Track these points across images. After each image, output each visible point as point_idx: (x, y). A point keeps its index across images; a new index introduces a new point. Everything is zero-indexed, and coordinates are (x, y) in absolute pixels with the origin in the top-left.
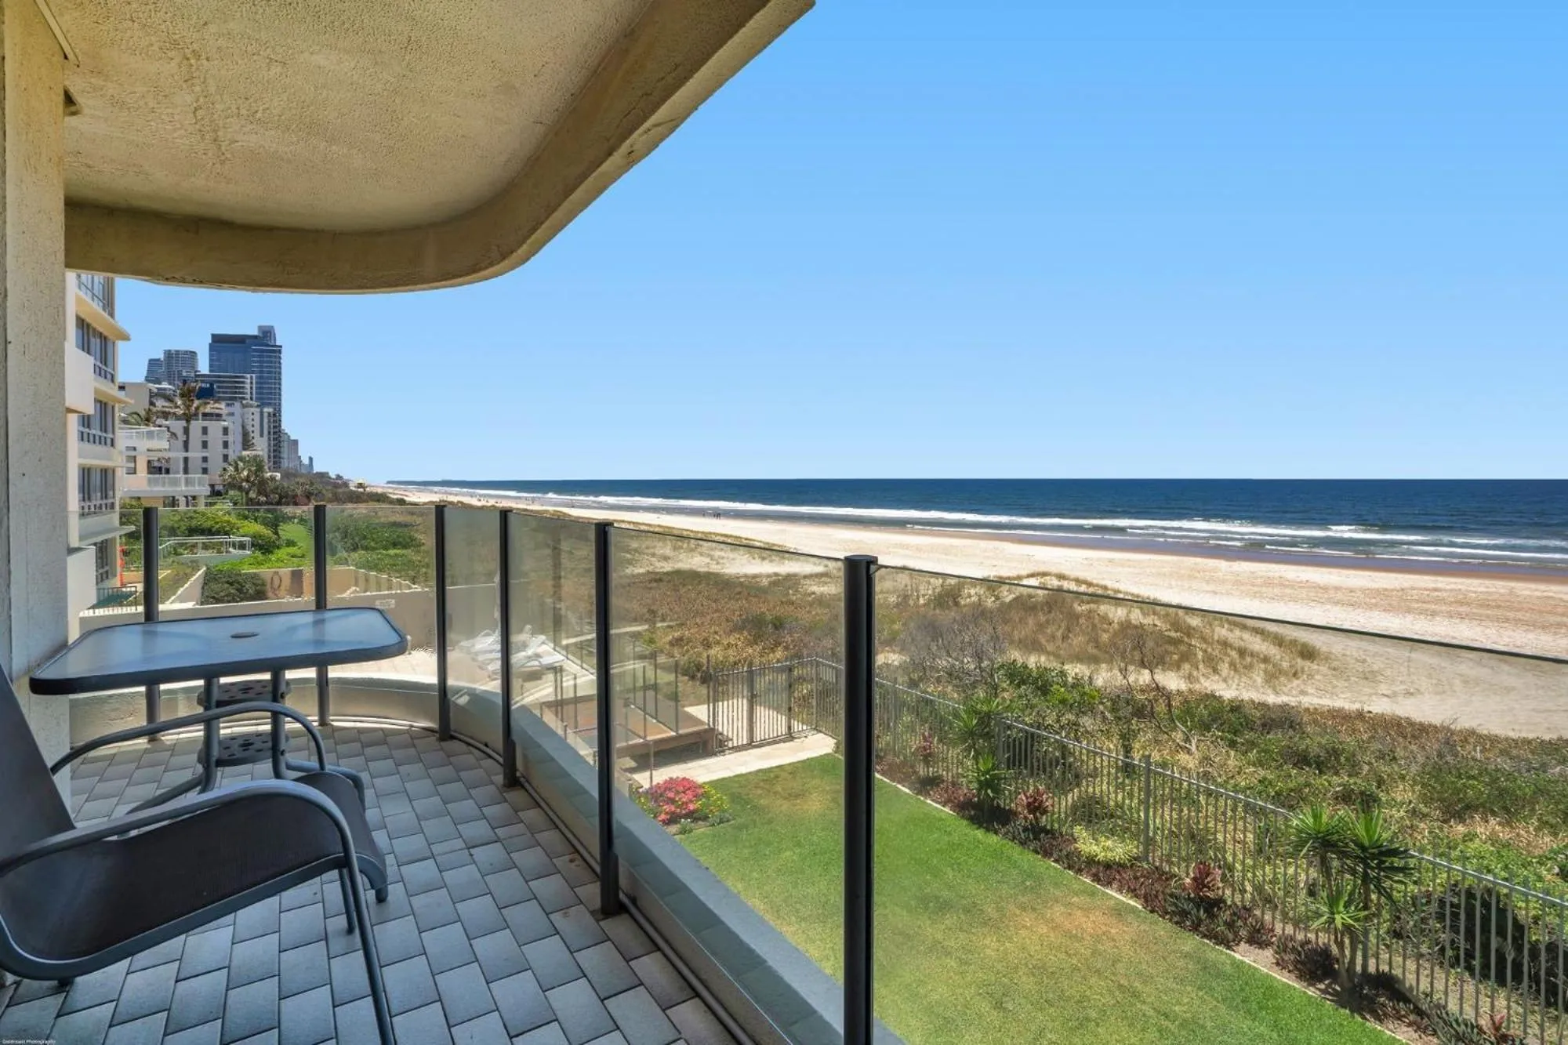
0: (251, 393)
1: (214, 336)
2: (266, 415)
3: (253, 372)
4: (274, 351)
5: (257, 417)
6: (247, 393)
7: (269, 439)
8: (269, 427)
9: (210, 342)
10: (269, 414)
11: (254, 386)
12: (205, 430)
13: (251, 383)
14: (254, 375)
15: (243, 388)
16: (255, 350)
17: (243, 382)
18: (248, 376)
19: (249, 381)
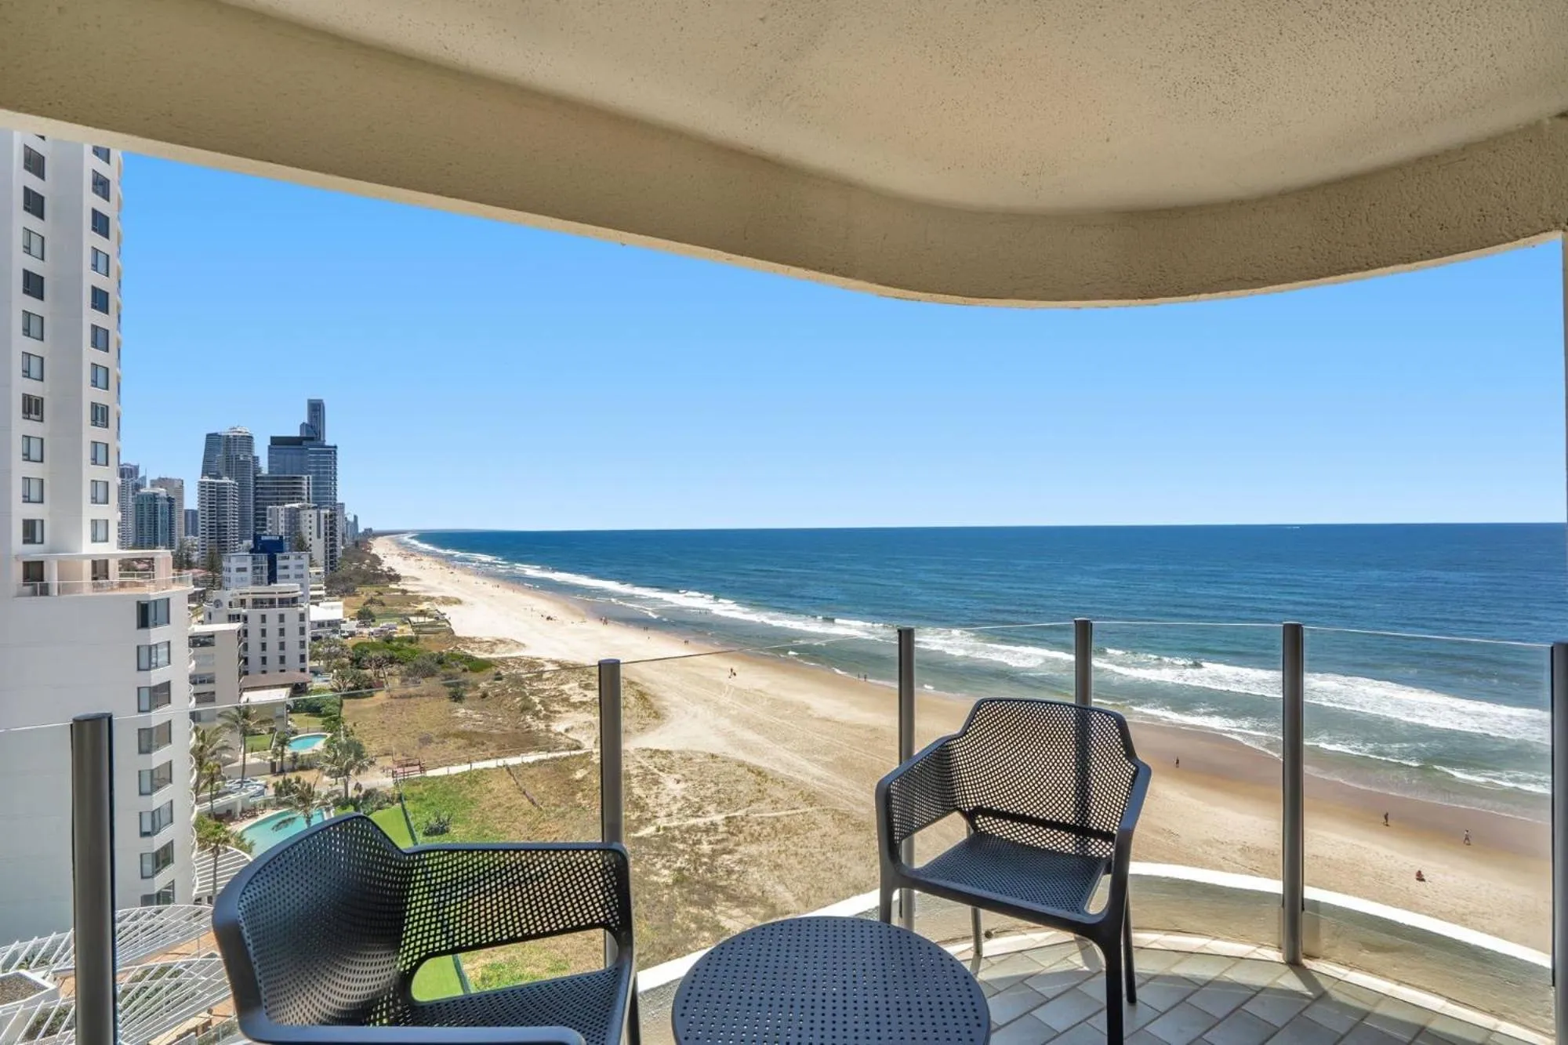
0: (308, 493)
1: (273, 438)
2: (322, 516)
3: (310, 473)
4: (329, 452)
5: (314, 518)
6: (304, 494)
7: (326, 540)
8: (326, 528)
9: (269, 444)
10: (326, 516)
11: (311, 487)
12: (282, 618)
13: (308, 483)
14: (311, 476)
15: (301, 488)
16: (312, 452)
17: (301, 483)
18: (306, 477)
19: (306, 482)
